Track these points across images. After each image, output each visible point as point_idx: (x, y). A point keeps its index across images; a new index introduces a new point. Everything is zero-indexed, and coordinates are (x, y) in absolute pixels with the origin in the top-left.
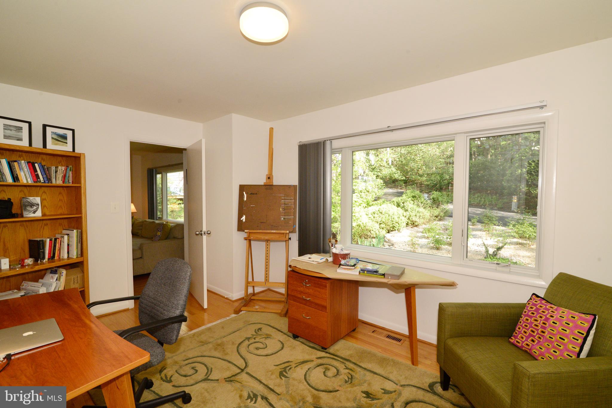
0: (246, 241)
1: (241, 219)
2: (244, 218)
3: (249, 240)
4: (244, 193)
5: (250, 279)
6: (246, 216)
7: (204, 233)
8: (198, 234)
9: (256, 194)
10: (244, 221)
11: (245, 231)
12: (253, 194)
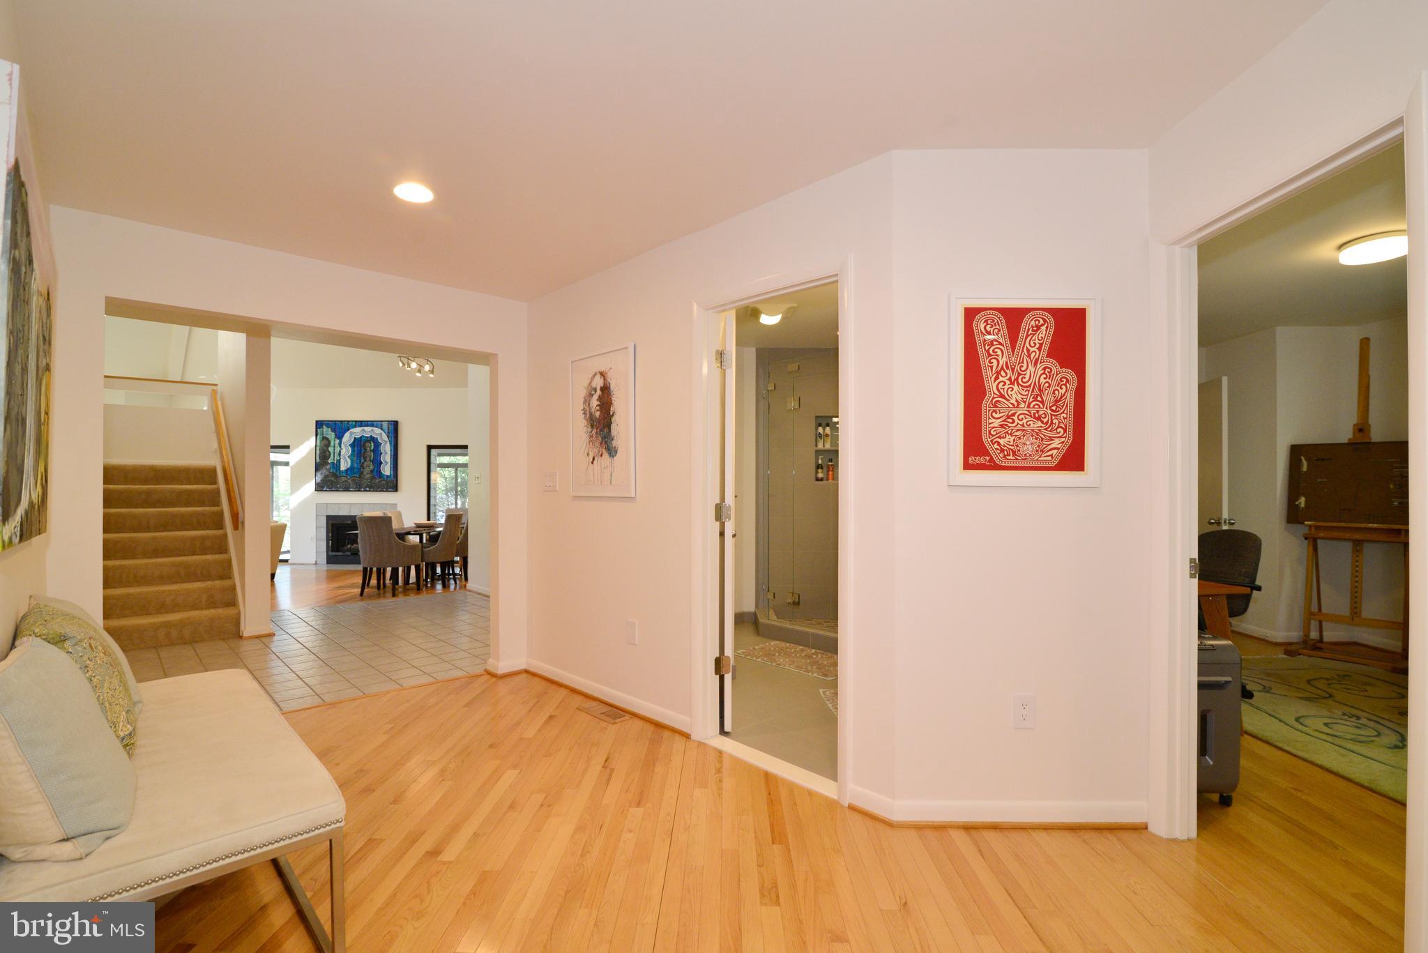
0: (1306, 541)
1: (1297, 503)
2: (1302, 501)
3: (1312, 540)
4: (1302, 458)
5: (1314, 609)
6: (1306, 498)
7: (1225, 522)
8: (1213, 523)
9: (1330, 459)
10: (1303, 505)
11: (1306, 523)
12: (1323, 460)
